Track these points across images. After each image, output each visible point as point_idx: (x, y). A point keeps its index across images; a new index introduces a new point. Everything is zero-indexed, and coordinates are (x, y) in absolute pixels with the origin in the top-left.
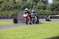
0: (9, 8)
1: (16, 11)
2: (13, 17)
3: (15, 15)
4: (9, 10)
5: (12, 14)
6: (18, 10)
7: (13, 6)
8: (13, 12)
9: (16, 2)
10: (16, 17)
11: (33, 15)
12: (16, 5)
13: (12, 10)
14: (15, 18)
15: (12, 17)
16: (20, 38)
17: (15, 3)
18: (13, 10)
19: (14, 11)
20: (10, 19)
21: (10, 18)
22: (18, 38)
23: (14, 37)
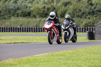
0: (80, 14)
1: (92, 19)
2: (88, 28)
3: (90, 26)
4: (81, 17)
5: (86, 24)
6: (96, 17)
7: (87, 10)
8: (88, 20)
9: (93, 3)
10: (92, 28)
11: (66, 26)
12: (93, 7)
13: (85, 17)
14: (90, 30)
15: (85, 29)
16: (98, 66)
17: (92, 5)
18: (87, 17)
19: (89, 18)
20: (82, 32)
21: (82, 30)
22: (95, 66)
23: (89, 63)
